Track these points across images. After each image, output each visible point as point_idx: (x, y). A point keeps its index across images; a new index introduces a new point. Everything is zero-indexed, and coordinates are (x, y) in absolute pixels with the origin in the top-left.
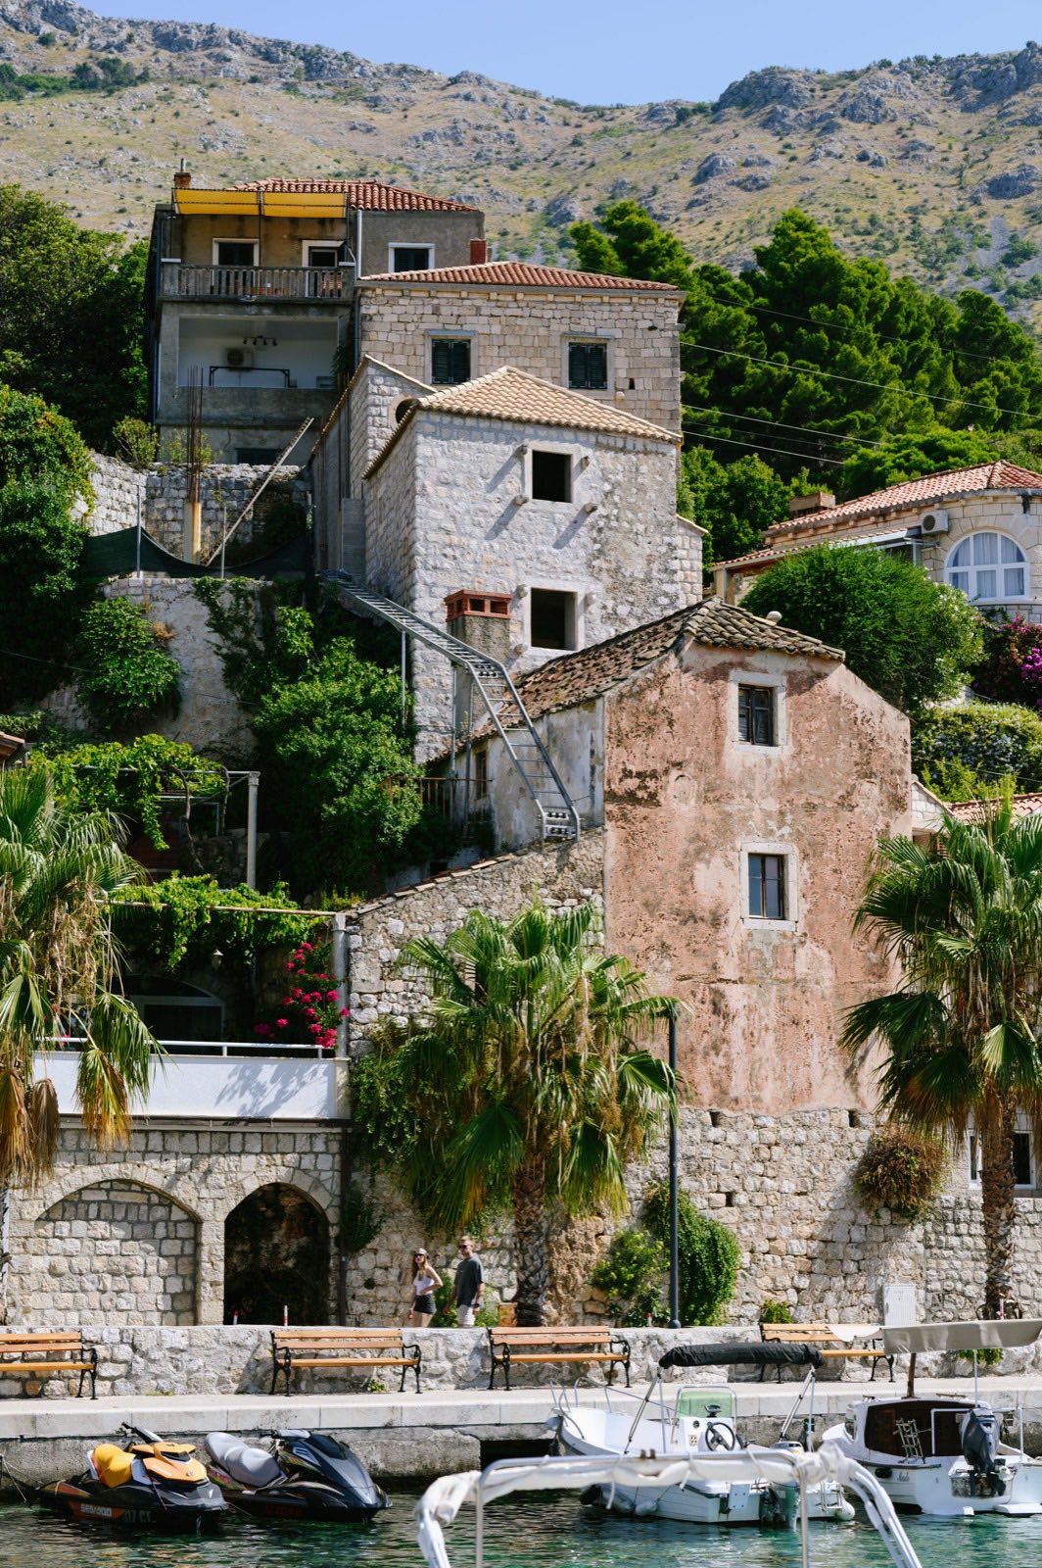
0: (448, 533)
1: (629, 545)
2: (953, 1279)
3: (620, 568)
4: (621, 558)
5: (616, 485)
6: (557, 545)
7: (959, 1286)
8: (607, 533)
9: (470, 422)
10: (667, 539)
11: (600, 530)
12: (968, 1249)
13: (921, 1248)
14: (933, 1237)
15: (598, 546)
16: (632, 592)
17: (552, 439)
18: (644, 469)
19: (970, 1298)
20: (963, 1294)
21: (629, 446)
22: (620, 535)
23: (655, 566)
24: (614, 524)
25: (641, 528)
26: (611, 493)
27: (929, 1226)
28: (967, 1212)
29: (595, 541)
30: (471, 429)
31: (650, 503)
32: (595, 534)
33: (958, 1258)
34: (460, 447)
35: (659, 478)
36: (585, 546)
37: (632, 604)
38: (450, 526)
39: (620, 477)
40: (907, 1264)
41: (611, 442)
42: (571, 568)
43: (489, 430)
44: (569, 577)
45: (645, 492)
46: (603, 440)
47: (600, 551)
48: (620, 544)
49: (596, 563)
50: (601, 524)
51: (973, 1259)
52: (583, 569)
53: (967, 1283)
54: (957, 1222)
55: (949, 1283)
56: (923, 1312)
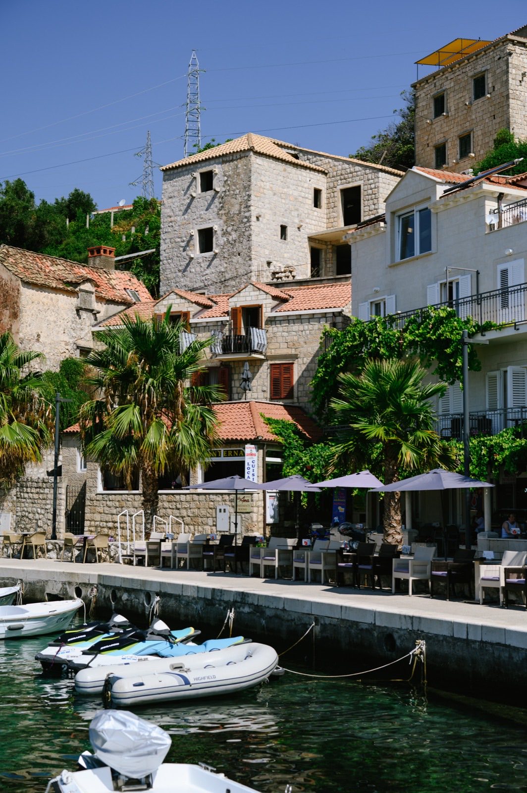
0: (170, 217)
1: (233, 200)
2: (25, 511)
3: (229, 211)
4: (230, 207)
5: (229, 176)
6: (207, 210)
7: (27, 514)
8: (225, 198)
9: (180, 170)
10: (247, 193)
11: (222, 198)
12: (30, 499)
13: (15, 498)
14: (19, 493)
15: (221, 205)
16: (233, 220)
17: (205, 166)
18: (239, 166)
19: (30, 519)
20: (27, 517)
21: (234, 158)
22: (229, 197)
23: (243, 206)
24: (228, 193)
25: (237, 191)
26: (227, 180)
27: (18, 488)
28: (30, 483)
29: (220, 203)
30: (180, 172)
31: (242, 179)
32: (220, 200)
33: (27, 503)
34: (176, 182)
35: (245, 168)
36: (216, 206)
37: (233, 225)
38: (171, 214)
39: (230, 173)
40: (10, 505)
41: (228, 159)
42: (211, 217)
43: (186, 170)
44: (210, 221)
45: (240, 175)
46: (225, 159)
47: (222, 207)
48: (229, 201)
49: (220, 212)
50: (223, 195)
51: (32, 503)
52: (216, 216)
53: (29, 513)
54: (27, 487)
55: (24, 513)
56: (14, 524)
